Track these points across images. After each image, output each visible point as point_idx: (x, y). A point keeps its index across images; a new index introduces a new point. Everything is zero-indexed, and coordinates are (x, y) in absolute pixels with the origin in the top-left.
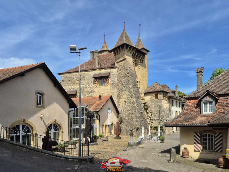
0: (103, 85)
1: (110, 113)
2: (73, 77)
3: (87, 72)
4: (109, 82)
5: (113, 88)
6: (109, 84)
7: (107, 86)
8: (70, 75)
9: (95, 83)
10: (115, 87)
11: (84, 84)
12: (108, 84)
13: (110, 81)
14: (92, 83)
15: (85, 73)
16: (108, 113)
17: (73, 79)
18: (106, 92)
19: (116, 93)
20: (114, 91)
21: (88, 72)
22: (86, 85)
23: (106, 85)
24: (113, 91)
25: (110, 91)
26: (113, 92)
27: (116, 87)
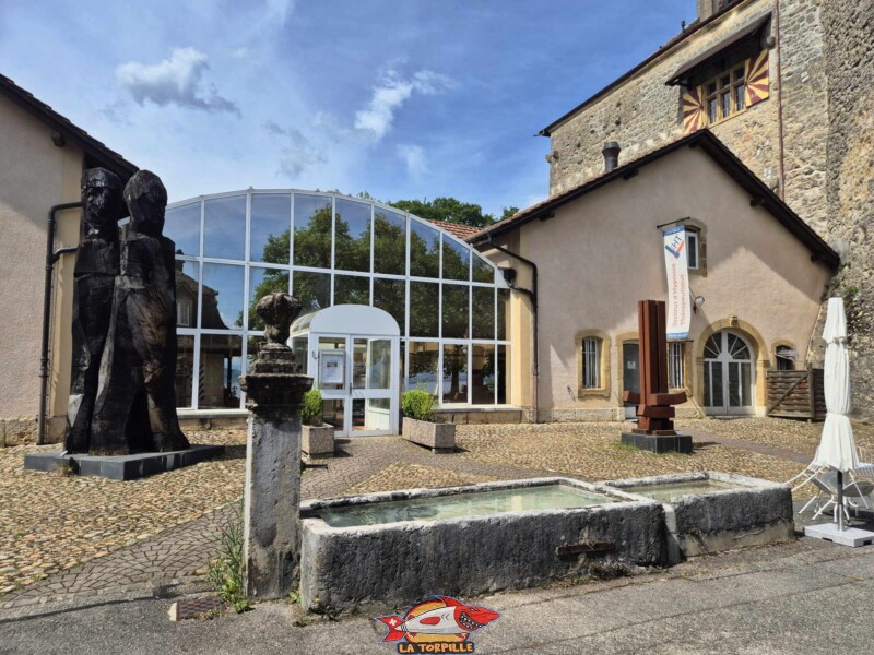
0: (732, 104)
1: (677, 255)
2: (590, 124)
3: (650, 68)
4: (765, 75)
5: (791, 102)
6: (765, 88)
7: (757, 101)
8: (580, 121)
9: (687, 114)
10: (809, 90)
11: (635, 139)
12: (761, 87)
13: (771, 65)
14: (670, 120)
15: (639, 83)
16: (668, 256)
17: (593, 132)
18: (748, 144)
19: (817, 130)
20: (804, 118)
21: (653, 72)
22: (642, 143)
23: (748, 100)
24: (796, 120)
25: (777, 131)
26: (797, 126)
27: (816, 86)
